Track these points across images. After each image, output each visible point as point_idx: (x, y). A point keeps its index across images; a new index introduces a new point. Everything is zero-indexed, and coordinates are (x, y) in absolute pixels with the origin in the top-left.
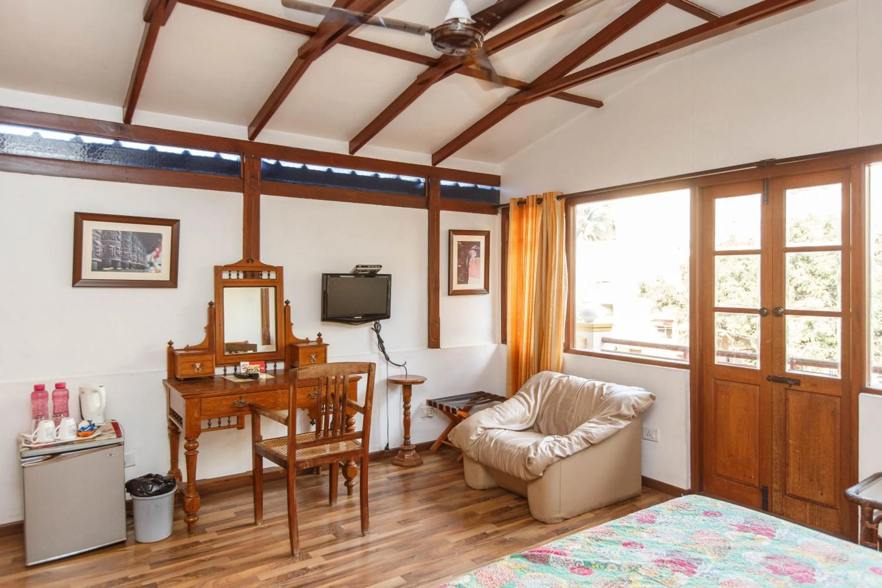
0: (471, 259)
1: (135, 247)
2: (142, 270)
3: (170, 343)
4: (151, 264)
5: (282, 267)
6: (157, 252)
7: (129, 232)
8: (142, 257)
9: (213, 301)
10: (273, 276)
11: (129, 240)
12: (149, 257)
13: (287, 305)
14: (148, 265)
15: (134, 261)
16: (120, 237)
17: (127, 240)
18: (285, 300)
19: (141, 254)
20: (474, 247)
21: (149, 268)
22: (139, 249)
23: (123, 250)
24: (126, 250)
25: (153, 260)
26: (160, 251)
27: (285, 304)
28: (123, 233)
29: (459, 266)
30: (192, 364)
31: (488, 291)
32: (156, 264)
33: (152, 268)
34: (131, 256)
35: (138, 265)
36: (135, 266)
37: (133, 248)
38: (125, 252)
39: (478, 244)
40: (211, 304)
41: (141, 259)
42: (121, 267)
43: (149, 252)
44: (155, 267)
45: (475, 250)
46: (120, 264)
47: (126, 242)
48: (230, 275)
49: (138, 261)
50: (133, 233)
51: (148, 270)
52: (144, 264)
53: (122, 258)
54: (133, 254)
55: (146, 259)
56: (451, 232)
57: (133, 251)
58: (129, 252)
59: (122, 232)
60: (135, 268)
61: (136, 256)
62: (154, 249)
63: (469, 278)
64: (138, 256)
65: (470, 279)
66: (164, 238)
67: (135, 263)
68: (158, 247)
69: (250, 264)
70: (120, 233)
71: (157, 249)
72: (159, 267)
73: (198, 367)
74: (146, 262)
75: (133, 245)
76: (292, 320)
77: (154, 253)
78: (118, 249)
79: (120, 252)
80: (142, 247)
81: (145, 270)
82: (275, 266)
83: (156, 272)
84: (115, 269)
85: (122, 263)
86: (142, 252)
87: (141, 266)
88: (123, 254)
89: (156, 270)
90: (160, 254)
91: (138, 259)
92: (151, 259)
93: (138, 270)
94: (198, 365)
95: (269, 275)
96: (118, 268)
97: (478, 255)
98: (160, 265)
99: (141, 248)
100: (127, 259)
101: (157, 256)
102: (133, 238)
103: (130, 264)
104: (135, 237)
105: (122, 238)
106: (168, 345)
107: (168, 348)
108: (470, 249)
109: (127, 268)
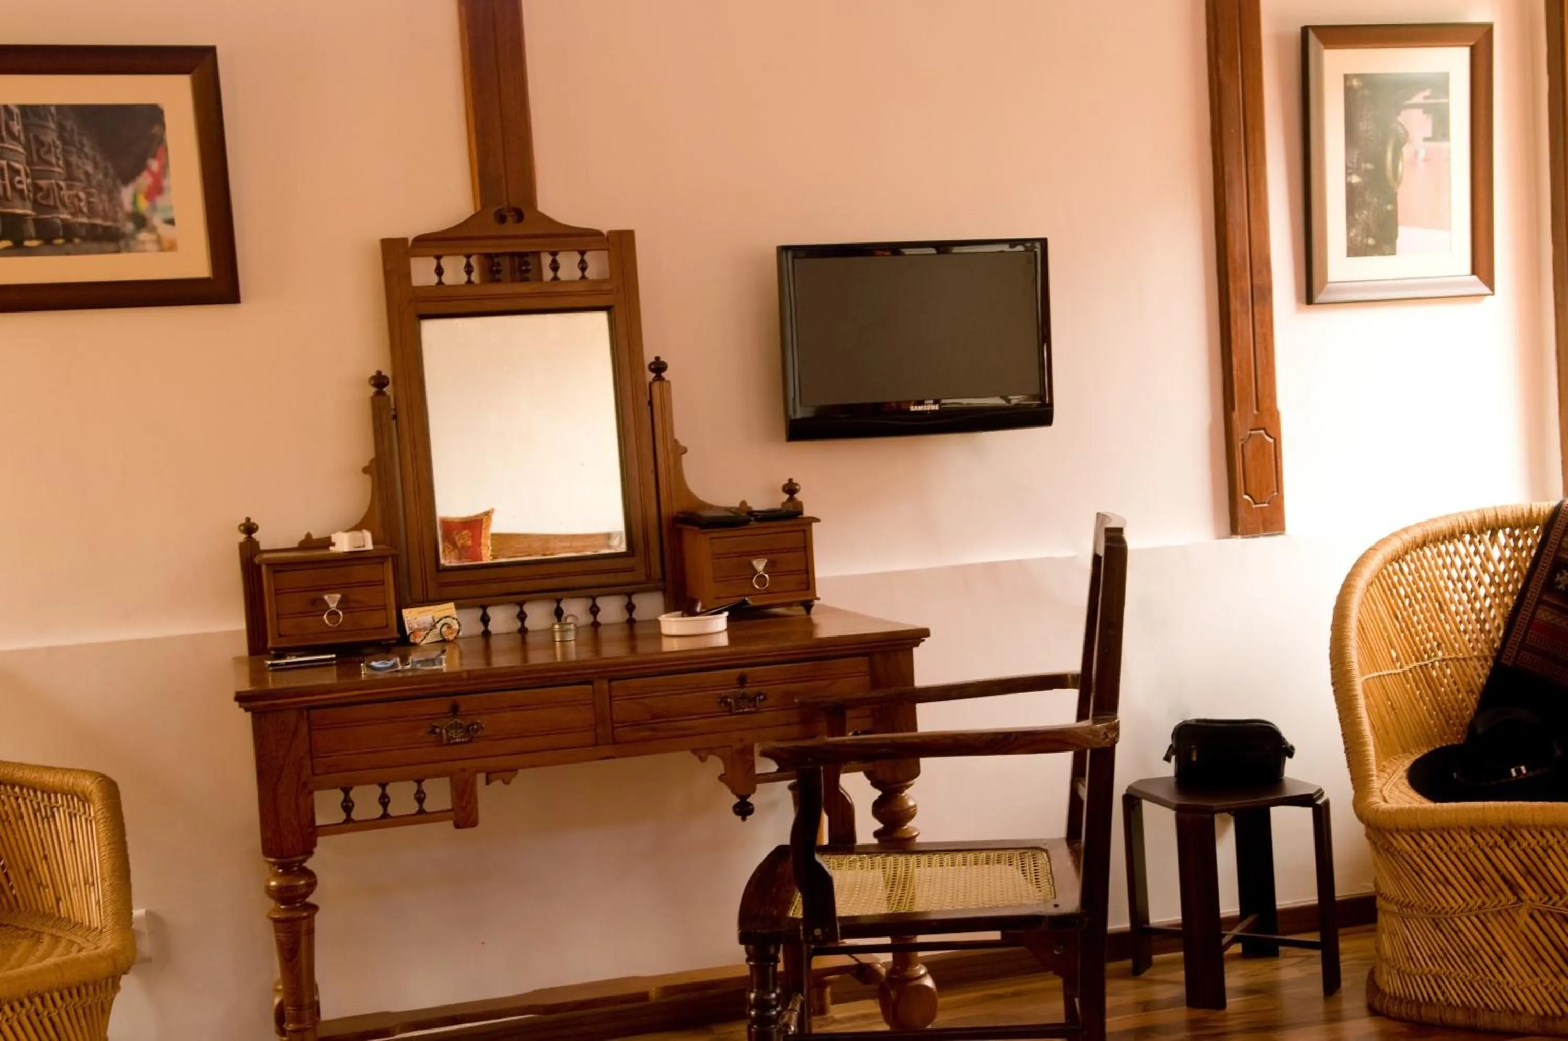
0: (1406, 150)
1: (74, 159)
2: (112, 246)
3: (249, 528)
4: (141, 222)
5: (630, 234)
6: (152, 174)
7: (46, 107)
8: (104, 197)
9: (387, 372)
10: (597, 264)
11: (51, 136)
12: (126, 194)
13: (659, 378)
14: (130, 227)
15: (77, 212)
16: (17, 127)
17: (43, 138)
18: (649, 358)
19: (100, 187)
20: (1418, 99)
21: (133, 236)
22: (90, 168)
23: (35, 175)
24: (48, 175)
25: (143, 205)
26: (164, 167)
27: (651, 376)
28: (26, 110)
29: (1355, 179)
30: (313, 595)
31: (1489, 282)
32: (157, 220)
33: (144, 236)
34: (65, 193)
35: (94, 226)
36: (83, 232)
37: (68, 164)
38: (43, 183)
39: (1440, 84)
40: (379, 381)
41: (101, 202)
42: (37, 238)
43: (128, 178)
44: (153, 230)
45: (1427, 109)
46: (31, 229)
47: (41, 144)
48: (439, 271)
49: (92, 213)
50: (59, 108)
51: (132, 243)
52: (115, 220)
53: (36, 205)
54: (70, 187)
55: (121, 205)
56: (1312, 37)
57: (70, 177)
58: (56, 180)
59: (23, 108)
60: (84, 239)
61: (82, 195)
62: (140, 167)
63: (1402, 231)
64: (89, 195)
65: (1405, 235)
66: (169, 119)
67: (84, 220)
68: (155, 156)
69: (511, 227)
70: (16, 111)
71: (154, 165)
72: (169, 227)
73: (333, 606)
74: (120, 215)
75: (65, 152)
76: (682, 434)
77: (144, 180)
78: (17, 172)
79: (25, 183)
80: (98, 158)
81: (122, 244)
82: (605, 229)
83: (162, 250)
84: (18, 248)
85: (37, 222)
86: (100, 176)
87: (106, 228)
88: (37, 188)
89: (159, 241)
90: (165, 183)
91: (89, 203)
92: (135, 202)
93: (95, 245)
94: (332, 600)
95: (583, 266)
96: (27, 243)
97: (1441, 131)
98: (171, 222)
99: (96, 166)
100: (54, 208)
101: (156, 190)
102: (61, 128)
103: (66, 225)
104: (68, 124)
105: (26, 127)
106: (242, 537)
107: (242, 546)
108: (1400, 107)
109: (60, 241)
